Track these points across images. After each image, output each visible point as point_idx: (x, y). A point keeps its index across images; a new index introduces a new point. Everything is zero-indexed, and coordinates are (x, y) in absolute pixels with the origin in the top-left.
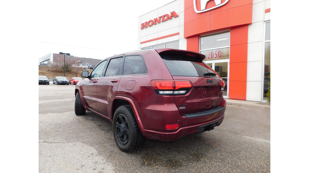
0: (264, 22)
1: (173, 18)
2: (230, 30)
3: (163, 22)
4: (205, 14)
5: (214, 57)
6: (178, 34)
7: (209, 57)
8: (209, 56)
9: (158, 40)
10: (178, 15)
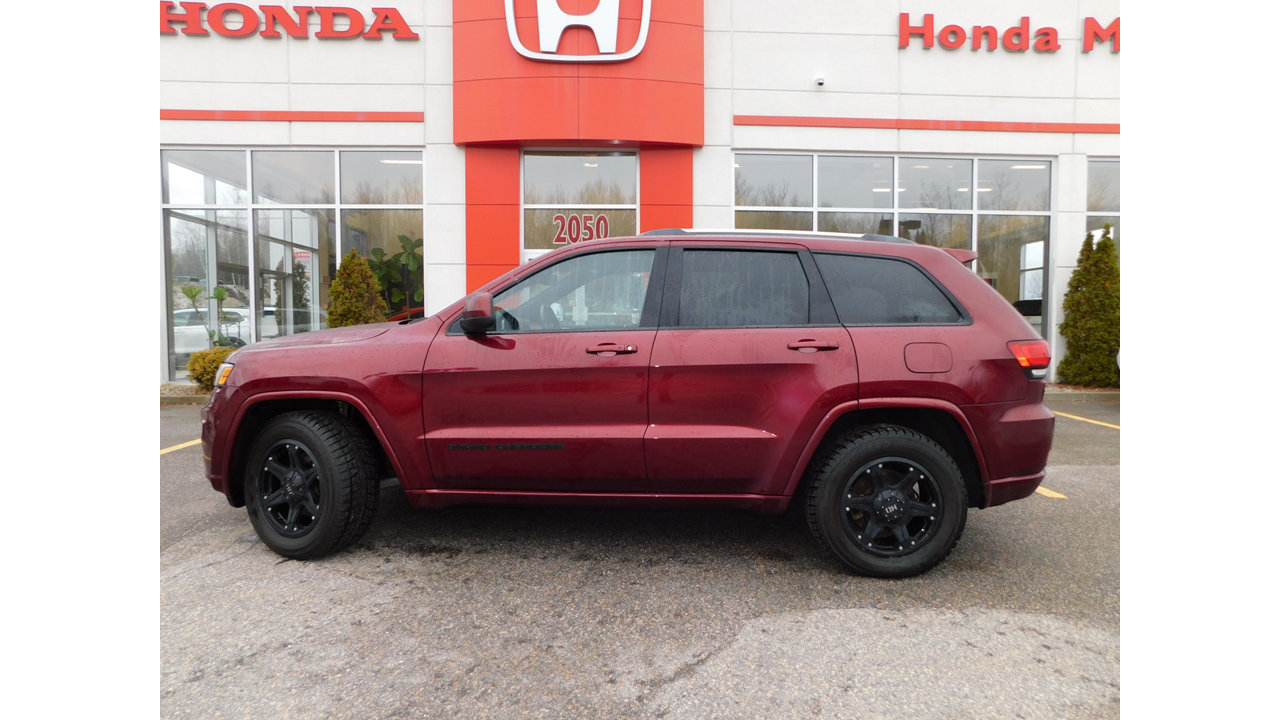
0: (733, 149)
1: (388, 37)
2: (637, 150)
3: (321, 36)
4: (555, 70)
5: (581, 236)
6: (417, 118)
7: (562, 236)
8: (560, 233)
9: (293, 123)
10: (414, 30)
